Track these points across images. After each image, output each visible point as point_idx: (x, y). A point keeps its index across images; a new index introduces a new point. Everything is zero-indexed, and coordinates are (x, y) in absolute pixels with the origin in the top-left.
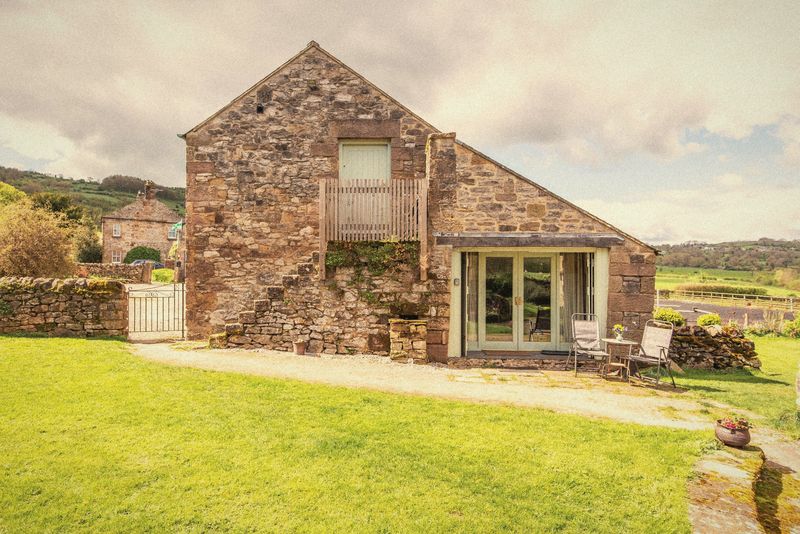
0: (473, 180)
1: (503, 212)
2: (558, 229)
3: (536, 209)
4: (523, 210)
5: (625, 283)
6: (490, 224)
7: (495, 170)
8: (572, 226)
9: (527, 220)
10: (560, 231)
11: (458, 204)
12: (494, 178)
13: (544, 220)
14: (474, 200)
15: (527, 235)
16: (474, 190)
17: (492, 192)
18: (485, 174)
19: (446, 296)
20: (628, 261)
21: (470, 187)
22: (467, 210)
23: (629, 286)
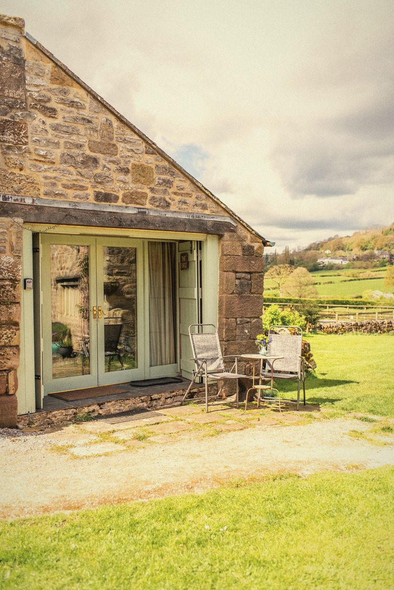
0: (54, 111)
1: (99, 171)
2: (168, 205)
3: (142, 172)
4: (126, 171)
5: (237, 282)
6: (82, 188)
7: (87, 101)
8: (185, 203)
9: (132, 187)
10: (172, 208)
11: (31, 146)
12: (86, 113)
13: (152, 190)
14: (57, 144)
15: (131, 210)
16: (56, 128)
17: (83, 136)
18: (72, 104)
19: (14, 308)
20: (240, 253)
21: (49, 121)
22: (44, 159)
23: (241, 284)
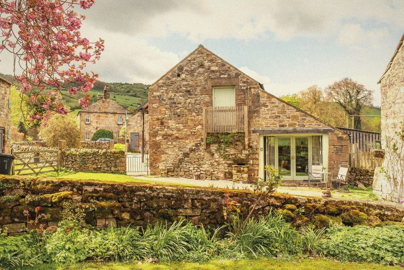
0: (267, 105)
1: (281, 119)
2: (304, 126)
3: (295, 117)
4: (289, 118)
5: (335, 149)
6: (275, 124)
7: (277, 101)
8: (311, 124)
9: (291, 122)
10: (306, 127)
11: (261, 116)
12: (276, 104)
13: (298, 122)
14: (268, 114)
15: (291, 128)
16: (267, 110)
17: (276, 110)
18: (272, 103)
19: (257, 155)
20: (336, 139)
21: (266, 109)
22: (265, 118)
23: (337, 150)
